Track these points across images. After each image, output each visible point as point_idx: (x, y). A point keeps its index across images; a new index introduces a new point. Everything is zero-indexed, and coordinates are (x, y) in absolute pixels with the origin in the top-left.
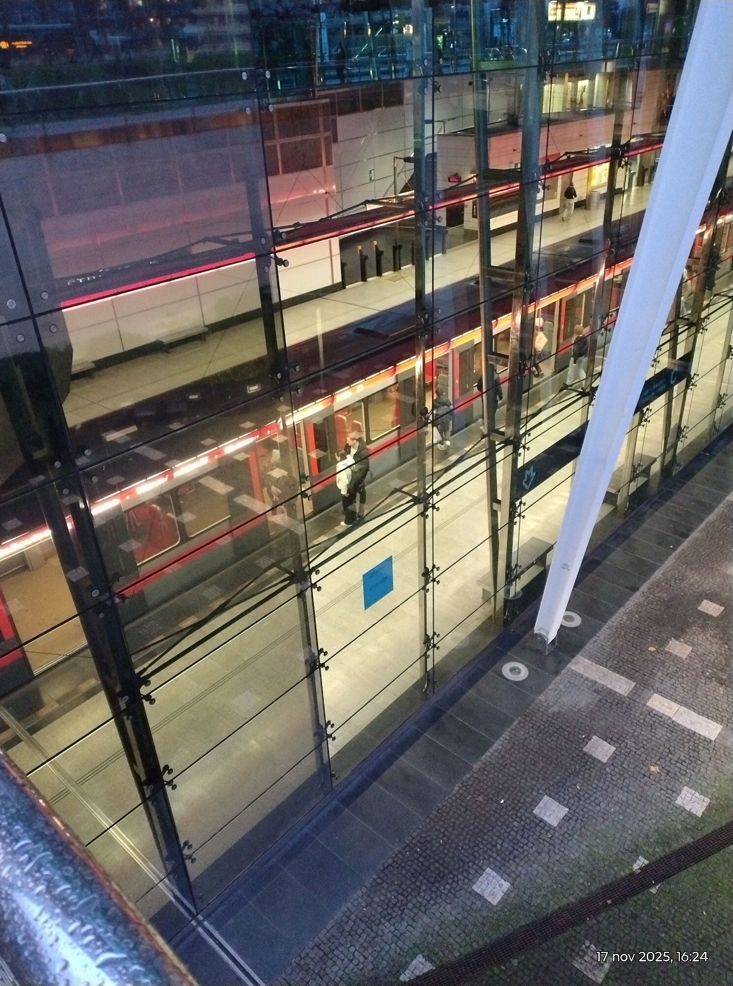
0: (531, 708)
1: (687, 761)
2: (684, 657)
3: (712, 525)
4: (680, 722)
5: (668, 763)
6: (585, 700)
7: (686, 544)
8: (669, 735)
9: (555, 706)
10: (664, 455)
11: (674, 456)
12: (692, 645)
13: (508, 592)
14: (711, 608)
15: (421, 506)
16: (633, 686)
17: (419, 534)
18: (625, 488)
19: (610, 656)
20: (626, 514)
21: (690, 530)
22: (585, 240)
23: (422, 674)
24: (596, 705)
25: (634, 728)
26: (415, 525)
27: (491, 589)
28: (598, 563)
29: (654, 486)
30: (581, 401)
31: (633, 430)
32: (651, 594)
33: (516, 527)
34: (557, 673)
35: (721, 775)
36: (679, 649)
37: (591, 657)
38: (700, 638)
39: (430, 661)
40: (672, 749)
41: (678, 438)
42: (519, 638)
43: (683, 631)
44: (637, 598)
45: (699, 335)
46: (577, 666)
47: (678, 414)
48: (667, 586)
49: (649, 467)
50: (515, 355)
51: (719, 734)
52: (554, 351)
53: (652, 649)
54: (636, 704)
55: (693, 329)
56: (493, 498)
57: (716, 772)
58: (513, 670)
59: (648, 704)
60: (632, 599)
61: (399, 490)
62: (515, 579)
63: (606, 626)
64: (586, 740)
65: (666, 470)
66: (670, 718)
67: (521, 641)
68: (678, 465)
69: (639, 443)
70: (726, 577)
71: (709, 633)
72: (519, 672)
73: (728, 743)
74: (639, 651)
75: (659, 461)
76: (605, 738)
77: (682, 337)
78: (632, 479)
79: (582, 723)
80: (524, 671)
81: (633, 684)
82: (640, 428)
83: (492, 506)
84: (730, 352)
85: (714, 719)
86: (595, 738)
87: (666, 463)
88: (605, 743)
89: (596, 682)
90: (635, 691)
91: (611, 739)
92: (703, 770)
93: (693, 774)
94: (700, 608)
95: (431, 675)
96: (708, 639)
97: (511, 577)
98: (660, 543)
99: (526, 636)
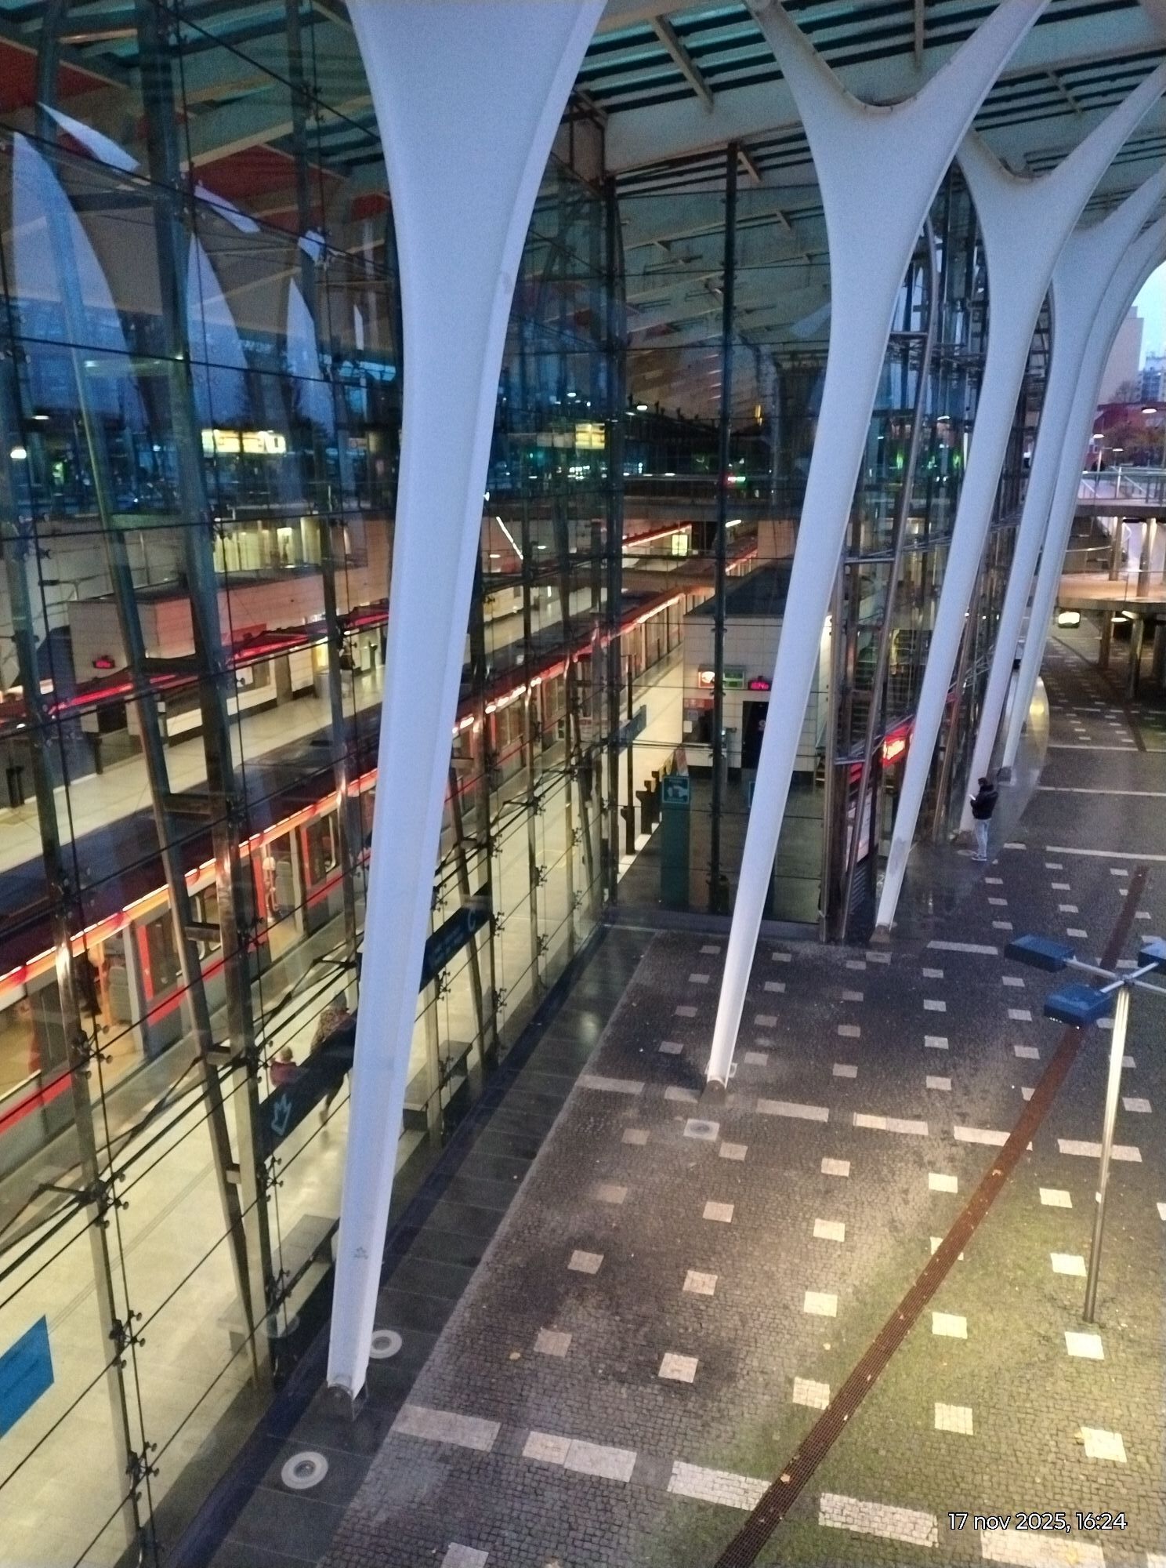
0: (340, 1531)
1: (598, 1533)
2: (563, 1354)
3: (563, 1129)
4: (576, 1468)
5: (571, 1549)
6: (425, 1482)
7: (535, 1166)
8: (564, 1497)
9: (381, 1511)
10: (481, 1035)
11: (495, 1035)
12: (571, 1330)
13: (273, 1325)
14: (586, 1262)
15: (94, 1207)
16: (497, 1430)
17: (96, 1261)
18: (435, 1100)
19: (456, 1388)
20: (443, 1141)
21: (536, 1144)
22: (318, 741)
23: (132, 1537)
24: (446, 1484)
25: (510, 1504)
26: (85, 1246)
27: (243, 1329)
28: (412, 1233)
29: (477, 1086)
30: (345, 976)
31: (431, 1006)
32: (498, 1262)
33: (271, 1206)
34: (375, 1447)
35: (650, 1538)
36: (554, 1343)
37: (424, 1402)
38: (580, 1316)
39: (143, 1506)
40: (572, 1519)
41: (495, 1008)
42: (306, 1402)
43: (554, 1312)
44: (480, 1276)
45: (493, 859)
46: (406, 1425)
47: (489, 972)
48: (520, 1243)
49: (464, 1058)
50: (229, 922)
51: (635, 1468)
52: (298, 902)
53: (515, 1356)
54: (507, 1460)
55: (485, 852)
56: (226, 1163)
57: (642, 1535)
58: (300, 1469)
59: (525, 1453)
60: (472, 1279)
61: (49, 1186)
62: (282, 1300)
63: (442, 1339)
64: (439, 1556)
65: (488, 1058)
66: (560, 1466)
67: (309, 1410)
68: (503, 1048)
69: (442, 1025)
70: (598, 1206)
71: (592, 1301)
72: (313, 1468)
73: (650, 1479)
74: (496, 1366)
75: (476, 1045)
76: (470, 1540)
77: (471, 865)
78: (443, 1083)
79: (428, 1527)
80: (320, 1463)
81: (497, 1426)
82: (439, 1002)
83: (225, 1178)
84: (536, 876)
85: (622, 1444)
86: (452, 1546)
87: (486, 1048)
88: (469, 1549)
89: (440, 1443)
90: (502, 1439)
91: (479, 1539)
92: (623, 1541)
93: (611, 1552)
94: (571, 1266)
95: (149, 1532)
96: (590, 1314)
97: (275, 1297)
98: (498, 1176)
99: (317, 1397)
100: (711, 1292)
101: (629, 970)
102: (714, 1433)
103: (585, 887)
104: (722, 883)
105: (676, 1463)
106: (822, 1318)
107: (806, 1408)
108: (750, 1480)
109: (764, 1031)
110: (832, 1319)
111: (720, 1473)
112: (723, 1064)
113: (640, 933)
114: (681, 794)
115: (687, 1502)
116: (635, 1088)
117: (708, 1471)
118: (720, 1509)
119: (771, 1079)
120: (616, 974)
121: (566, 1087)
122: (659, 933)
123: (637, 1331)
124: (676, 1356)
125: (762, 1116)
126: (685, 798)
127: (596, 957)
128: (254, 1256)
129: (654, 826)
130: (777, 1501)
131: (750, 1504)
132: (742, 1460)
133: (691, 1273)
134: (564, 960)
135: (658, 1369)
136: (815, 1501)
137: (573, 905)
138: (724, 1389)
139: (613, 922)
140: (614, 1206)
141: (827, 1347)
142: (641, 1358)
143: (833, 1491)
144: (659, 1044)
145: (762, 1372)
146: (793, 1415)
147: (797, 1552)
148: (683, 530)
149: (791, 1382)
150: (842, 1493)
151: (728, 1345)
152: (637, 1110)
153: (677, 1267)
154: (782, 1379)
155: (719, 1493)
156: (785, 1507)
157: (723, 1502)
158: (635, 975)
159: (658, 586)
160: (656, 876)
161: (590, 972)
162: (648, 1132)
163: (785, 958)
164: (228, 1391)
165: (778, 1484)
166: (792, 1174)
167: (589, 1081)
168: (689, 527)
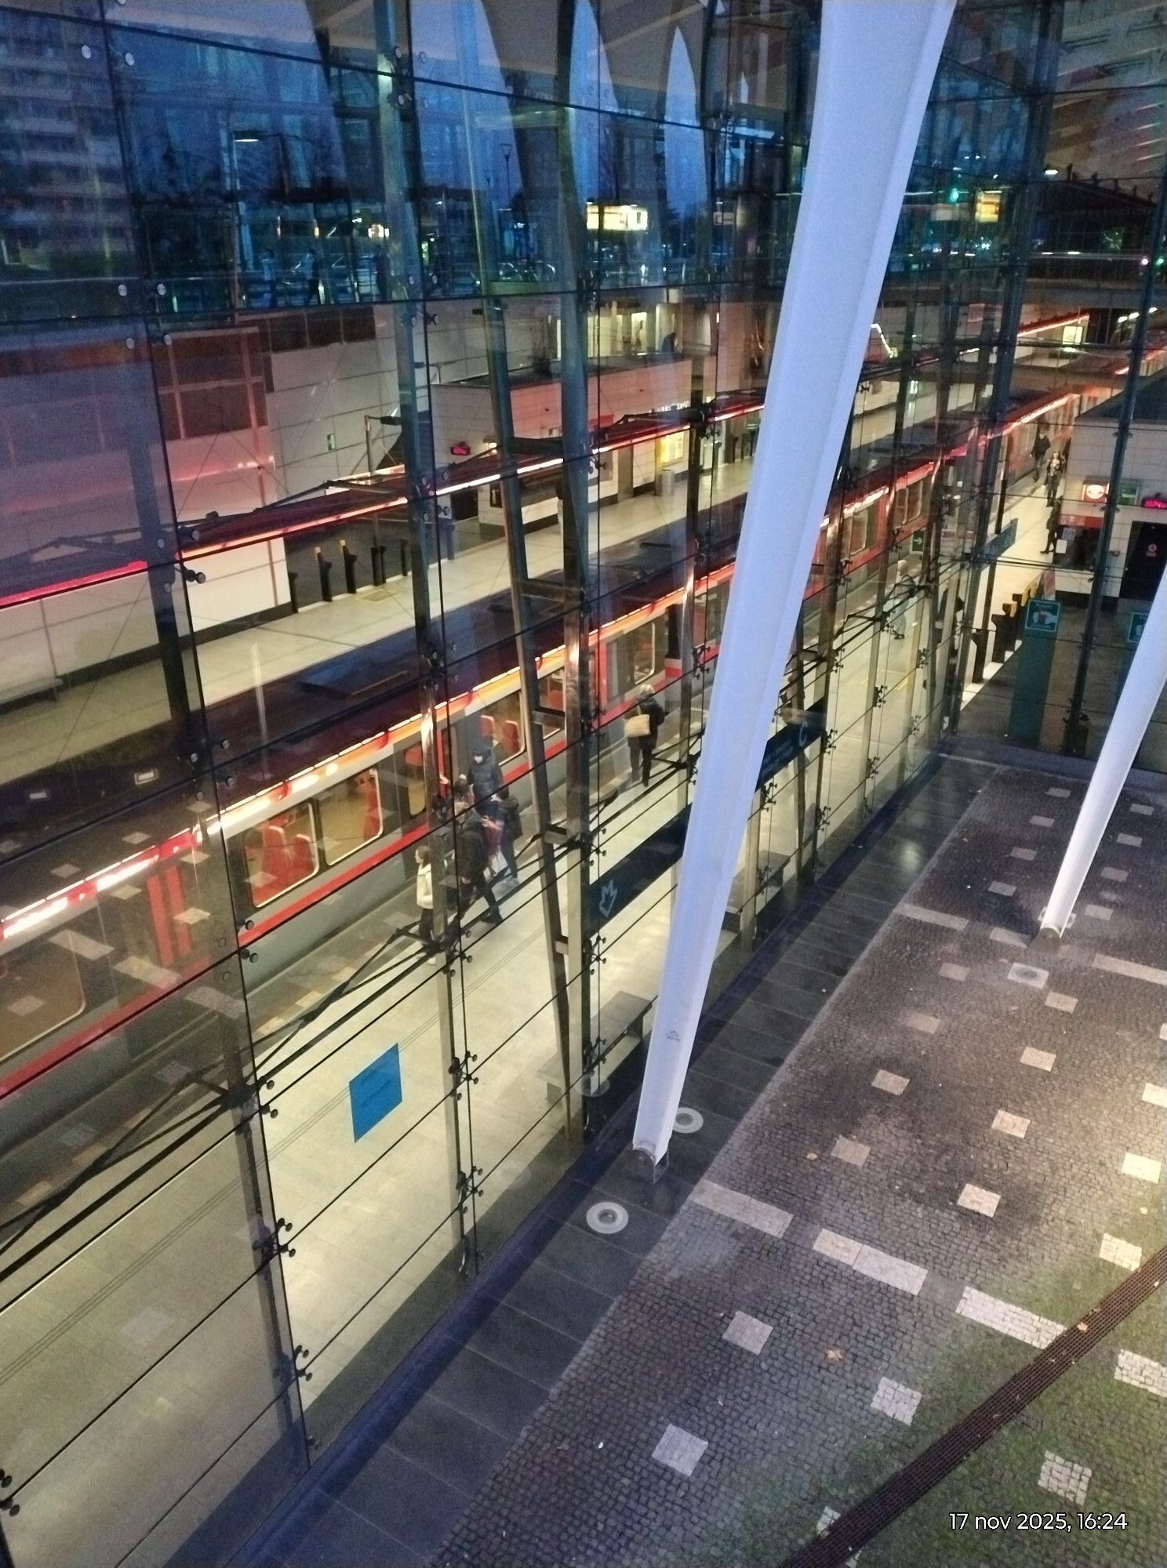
0: (636, 1277)
1: (882, 1334)
2: (860, 1164)
3: (876, 952)
4: (865, 1272)
5: (853, 1342)
6: (718, 1252)
7: (844, 984)
8: (850, 1295)
9: (674, 1269)
10: (800, 851)
11: (814, 851)
12: (869, 1142)
13: (587, 1085)
14: (891, 1082)
16: (789, 1220)
18: (750, 905)
19: (752, 1174)
20: (755, 944)
21: (849, 962)
23: (456, 1241)
24: (737, 1257)
25: (797, 1289)
26: (433, 989)
27: (560, 1083)
28: (720, 1024)
29: (791, 898)
30: (676, 776)
32: (801, 1067)
33: (593, 978)
34: (672, 1211)
35: (934, 1351)
36: (851, 1151)
37: (722, 1180)
38: (881, 1132)
39: (468, 1216)
40: (856, 1317)
41: (817, 826)
42: (612, 1159)
43: (854, 1123)
44: (782, 1076)
45: (833, 674)
46: (703, 1198)
47: (814, 789)
48: (824, 1052)
49: (780, 872)
50: (574, 710)
51: (924, 1284)
53: (812, 1156)
54: (797, 1249)
55: (824, 666)
56: (556, 935)
57: (926, 1346)
58: (604, 1216)
59: (815, 1247)
60: (774, 1078)
61: (404, 932)
62: (597, 1063)
63: (741, 1126)
64: (725, 1320)
65: (804, 873)
66: (849, 1267)
67: (614, 1165)
68: (821, 865)
69: (764, 835)
70: (907, 1031)
71: (892, 1122)
72: (614, 1218)
73: (939, 1298)
74: (792, 1161)
75: (793, 860)
76: (755, 1312)
77: (809, 678)
78: (759, 890)
79: (717, 1292)
80: (621, 1218)
81: (790, 1217)
82: (763, 812)
83: (554, 947)
84: (876, 696)
85: (915, 1259)
86: (739, 1314)
87: (804, 863)
88: (755, 1321)
89: (733, 1221)
90: (793, 1228)
91: (765, 1313)
92: (906, 1347)
93: (893, 1354)
94: (874, 1084)
95: (472, 1241)
96: (891, 1132)
97: (591, 1059)
98: (808, 987)
99: (621, 1155)
100: (1022, 1135)
101: (963, 803)
102: (1010, 1269)
103: (923, 713)
104: (1082, 723)
105: (967, 1288)
106: (1141, 1182)
107: (1112, 1266)
108: (1045, 1321)
109: (1112, 885)
110: (1153, 1185)
111: (1012, 1307)
112: (1061, 914)
113: (978, 766)
114: (1048, 621)
115: (975, 1327)
116: (958, 923)
117: (1000, 1302)
118: (1008, 1340)
119: (1114, 934)
120: (948, 806)
121: (884, 914)
122: (1000, 769)
123: (938, 1157)
124: (977, 1189)
125: (1098, 971)
126: (1052, 625)
127: (927, 787)
128: (575, 1020)
129: (1008, 655)
130: (1069, 1347)
131: (1043, 1342)
132: (1037, 1300)
133: (1001, 1113)
134: (892, 787)
135: (957, 1197)
136: (1113, 1355)
137: (910, 730)
138: (1026, 1230)
139: (949, 753)
140: (925, 1034)
141: (1144, 1211)
142: (940, 1183)
143: (1134, 1350)
144: (989, 882)
145: (1068, 1222)
146: (1098, 1269)
147: (1087, 1397)
148: (1079, 320)
149: (1099, 1237)
150: (1144, 1354)
151: (1032, 1189)
152: (958, 946)
153: (988, 1104)
154: (1089, 1232)
155: (1010, 1325)
156: (1078, 1355)
157: (1014, 1335)
158: (970, 809)
159: (1042, 384)
160: (1005, 706)
161: (919, 801)
162: (968, 969)
163: (1147, 811)
164: (543, 1135)
165: (1073, 1330)
166: (1126, 1035)
167: (908, 909)
168: (1087, 317)
